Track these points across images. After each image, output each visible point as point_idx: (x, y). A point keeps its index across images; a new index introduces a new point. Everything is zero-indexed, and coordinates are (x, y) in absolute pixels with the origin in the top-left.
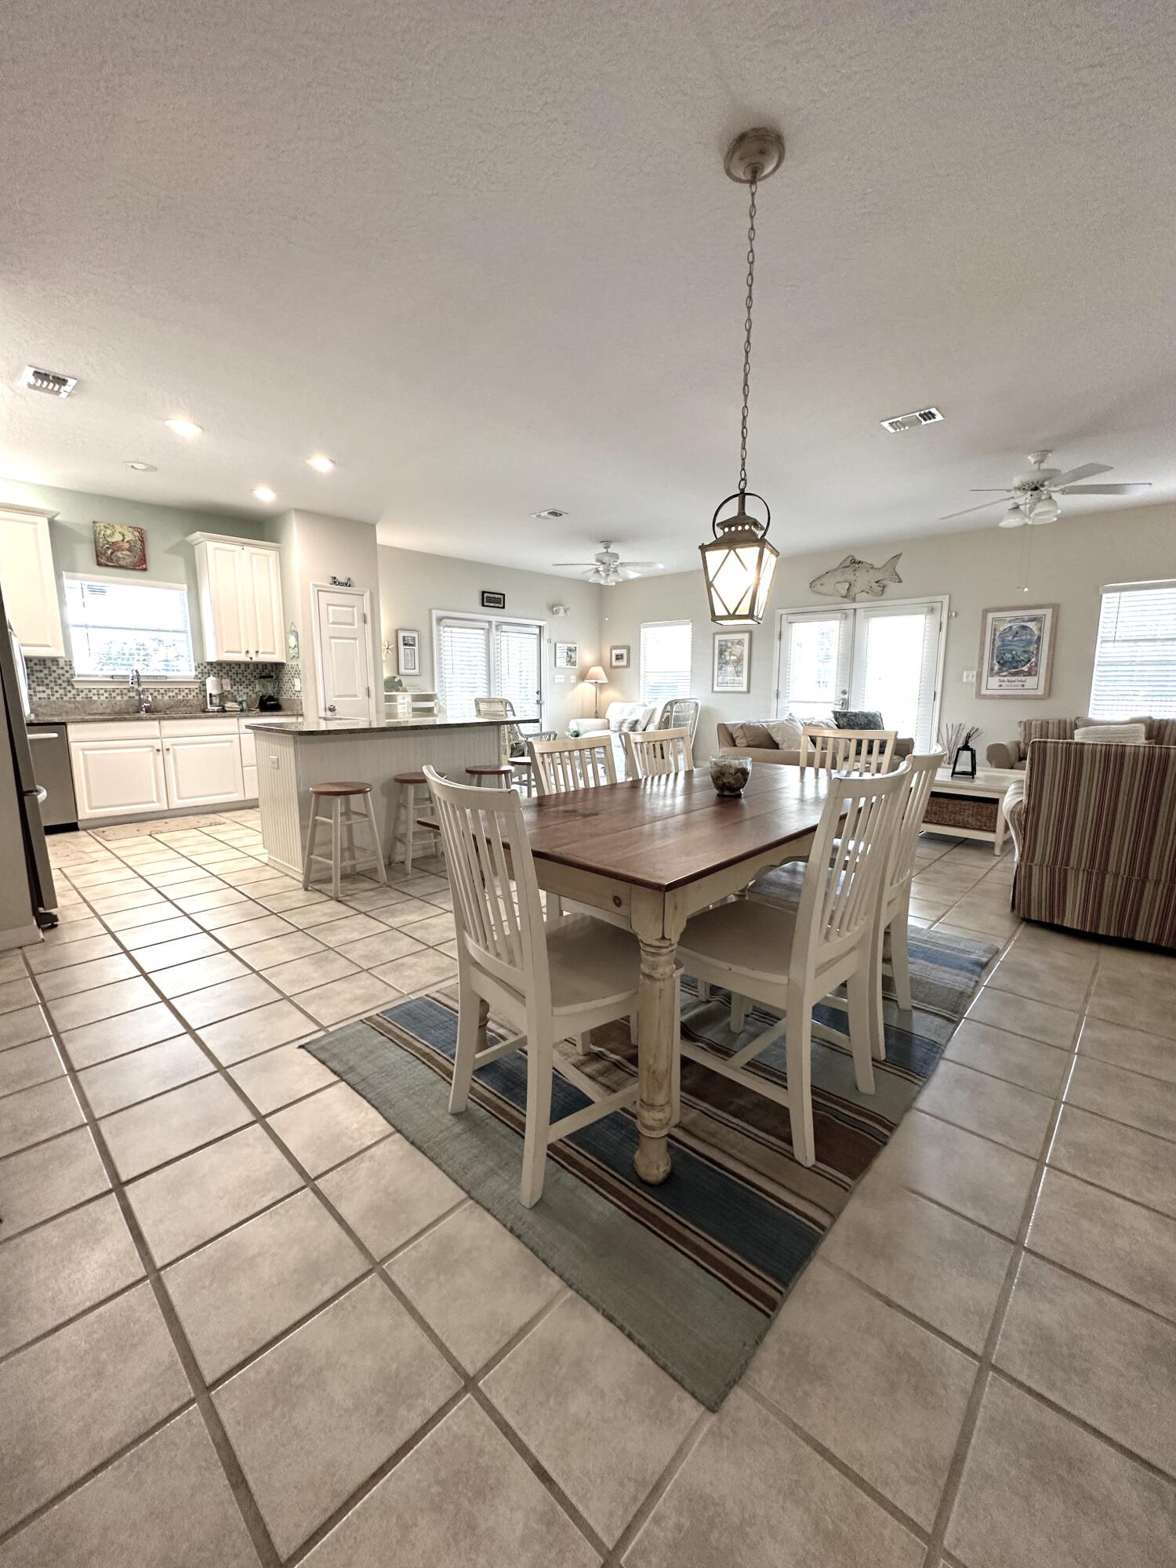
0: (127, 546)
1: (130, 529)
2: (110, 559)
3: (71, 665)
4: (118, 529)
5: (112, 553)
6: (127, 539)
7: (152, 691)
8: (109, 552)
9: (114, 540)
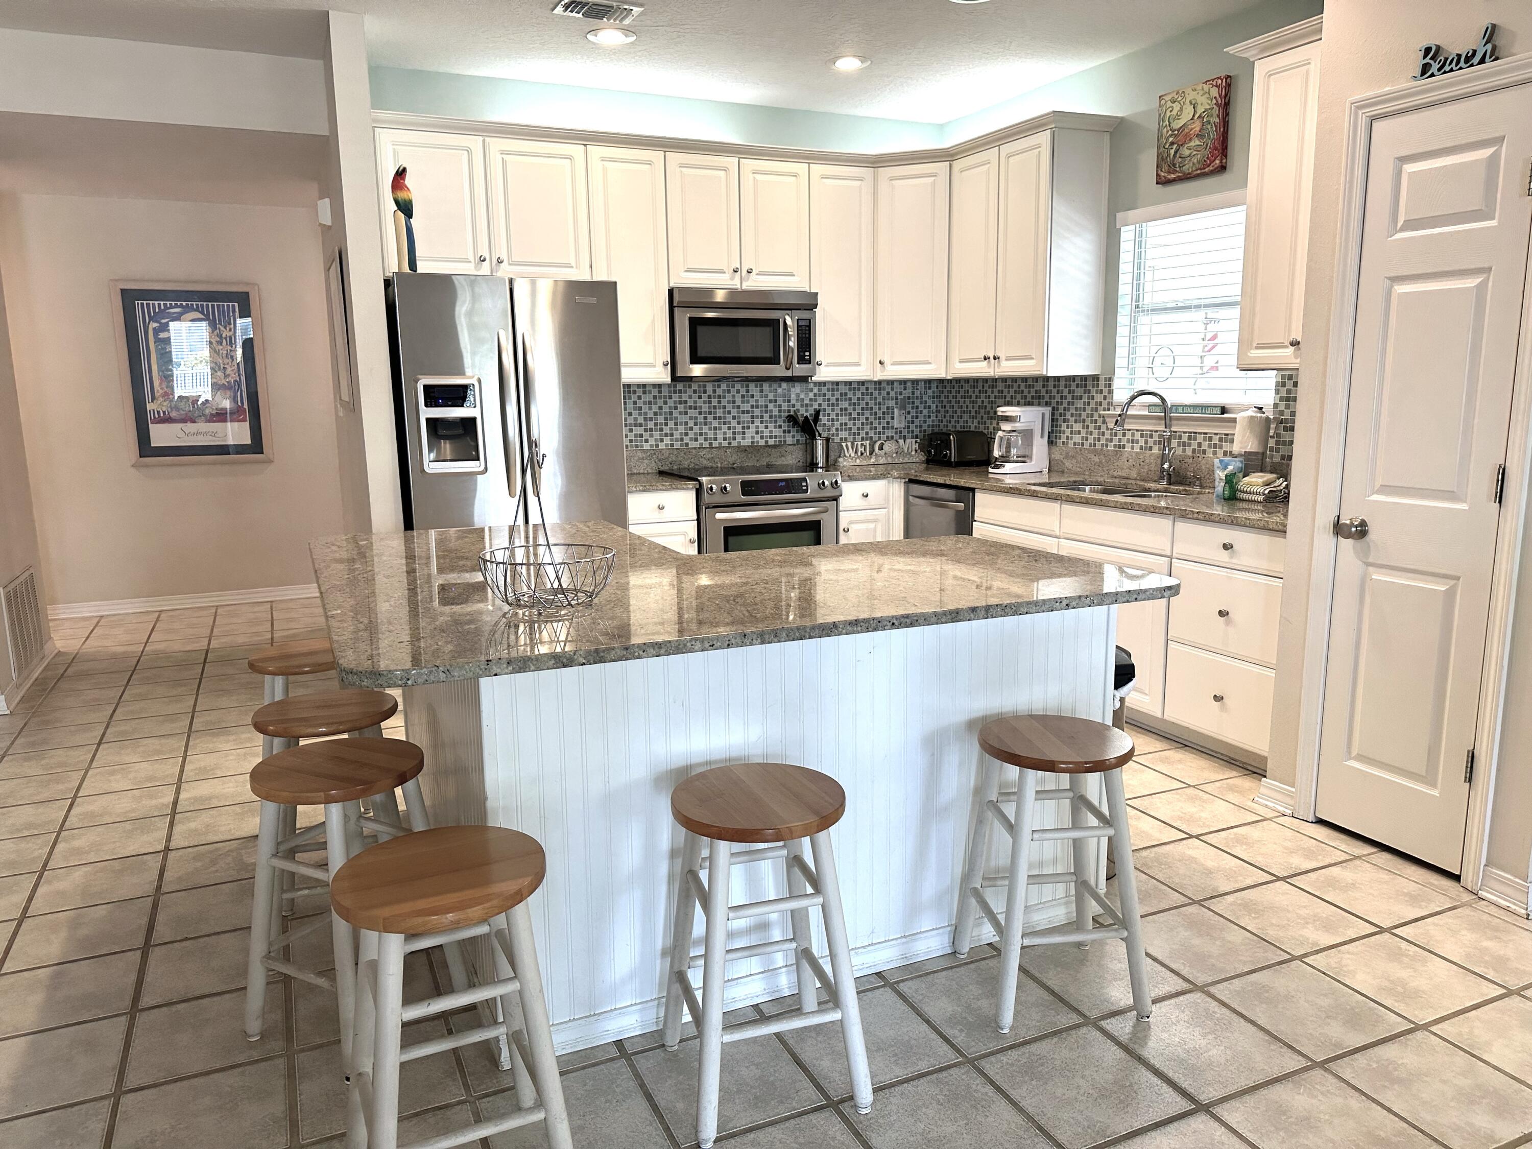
0: (1197, 126)
1: (1206, 87)
2: (1172, 168)
3: (1110, 386)
4: (1191, 95)
5: (1176, 152)
6: (1200, 110)
7: (1200, 438)
8: (1172, 152)
9: (1181, 123)
